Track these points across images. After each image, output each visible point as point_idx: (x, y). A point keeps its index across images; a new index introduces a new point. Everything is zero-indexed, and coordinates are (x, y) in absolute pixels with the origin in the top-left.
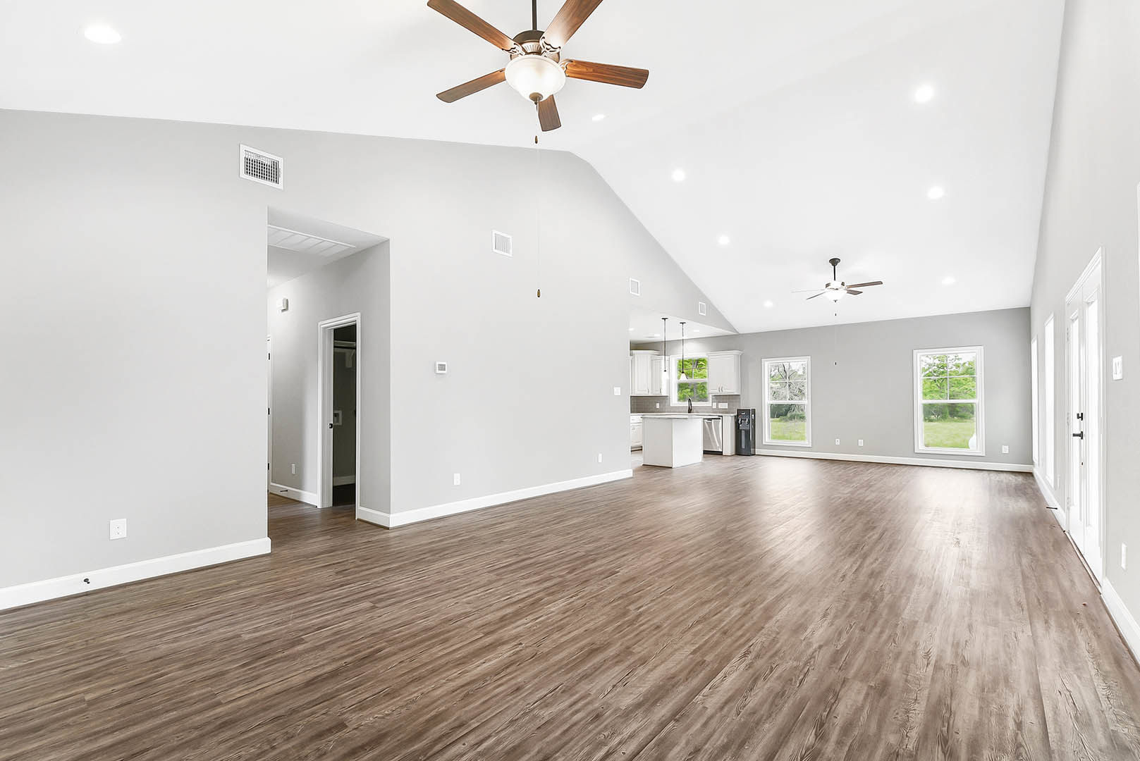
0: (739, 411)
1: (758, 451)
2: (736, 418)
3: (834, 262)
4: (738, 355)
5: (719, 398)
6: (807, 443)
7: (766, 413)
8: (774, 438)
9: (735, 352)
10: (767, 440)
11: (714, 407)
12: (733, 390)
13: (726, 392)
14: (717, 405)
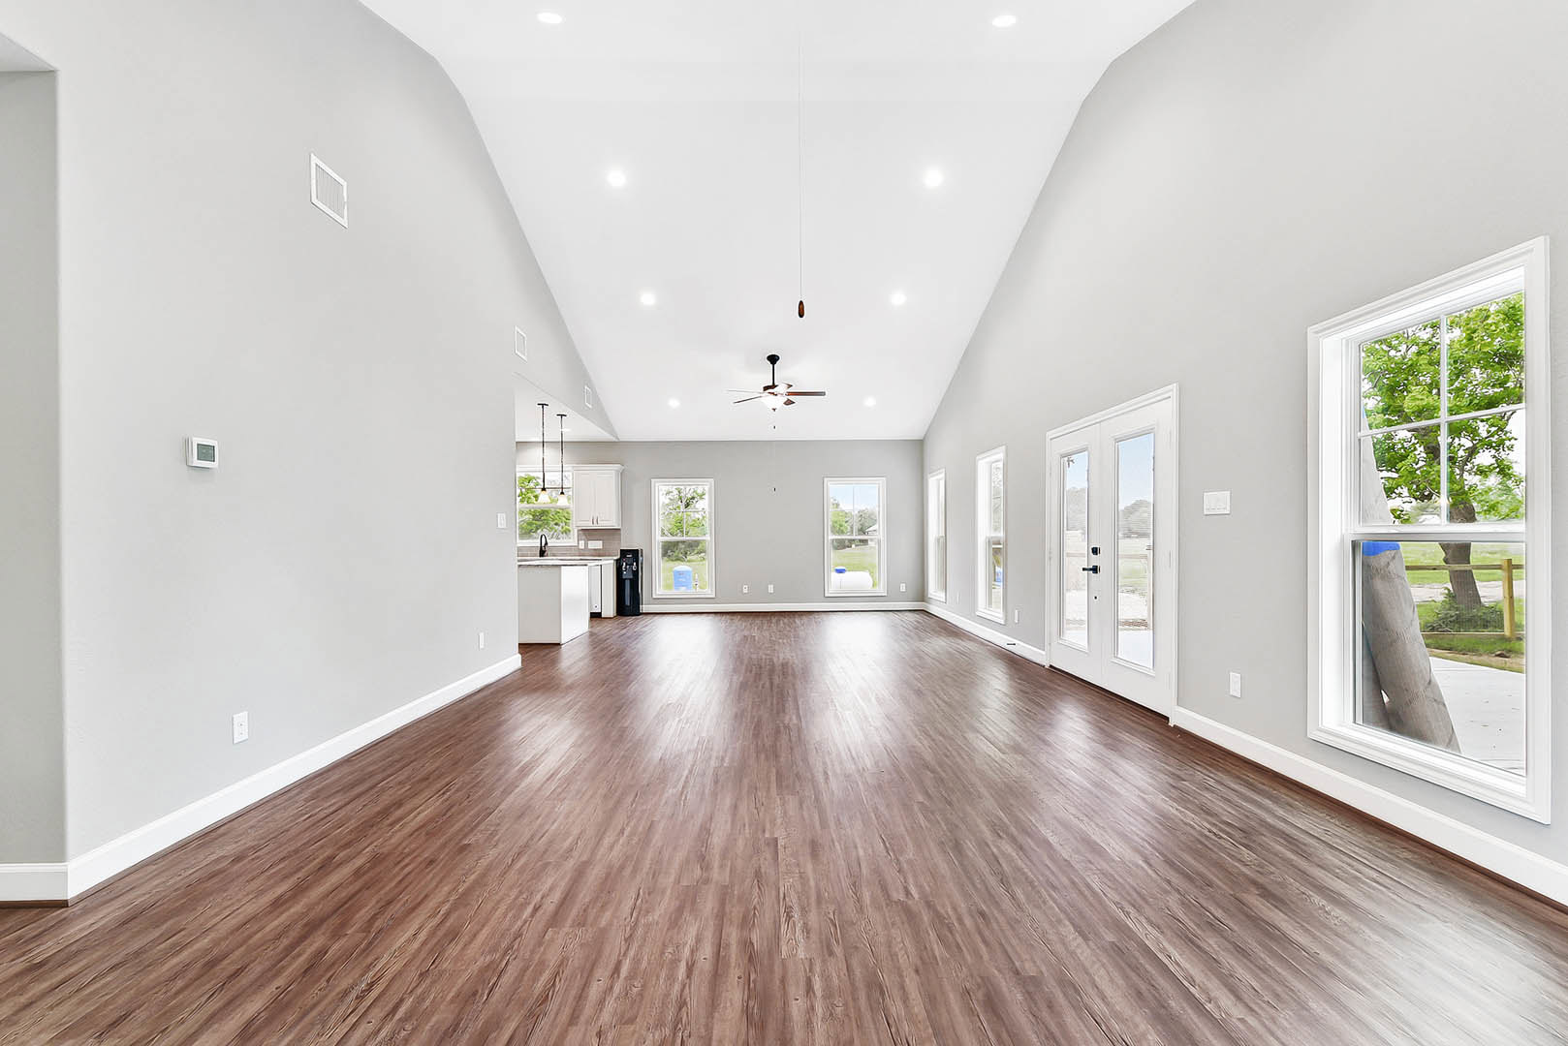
0: (624, 553)
1: (644, 608)
2: (618, 562)
3: (773, 359)
4: (617, 471)
5: (588, 533)
6: (709, 592)
7: (657, 552)
8: (668, 587)
9: (617, 467)
10: (659, 591)
11: (582, 545)
12: (610, 521)
13: (603, 524)
14: (586, 545)
